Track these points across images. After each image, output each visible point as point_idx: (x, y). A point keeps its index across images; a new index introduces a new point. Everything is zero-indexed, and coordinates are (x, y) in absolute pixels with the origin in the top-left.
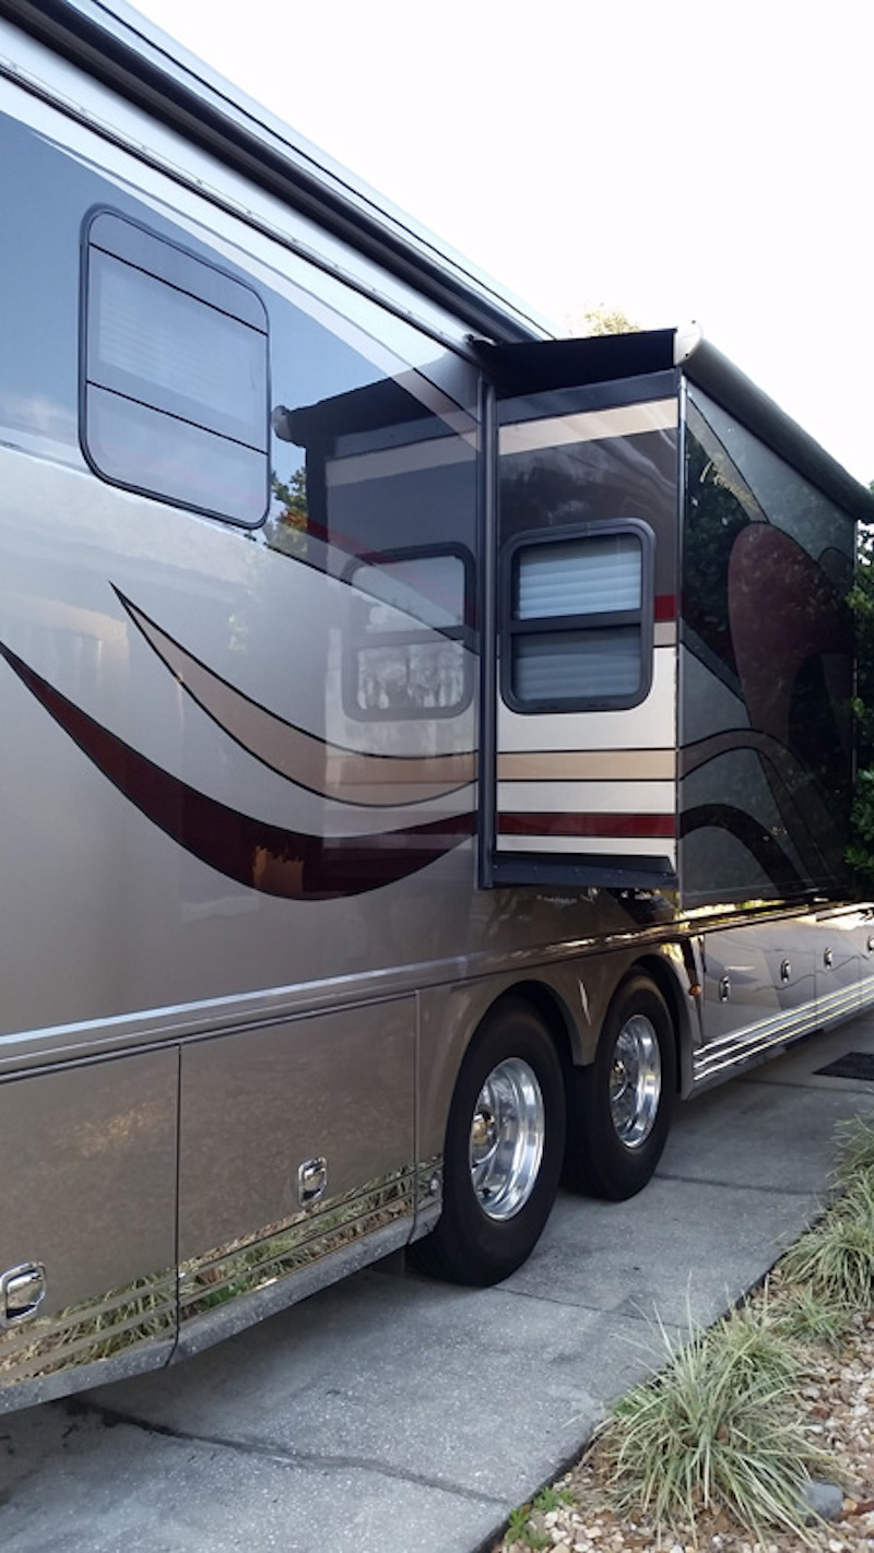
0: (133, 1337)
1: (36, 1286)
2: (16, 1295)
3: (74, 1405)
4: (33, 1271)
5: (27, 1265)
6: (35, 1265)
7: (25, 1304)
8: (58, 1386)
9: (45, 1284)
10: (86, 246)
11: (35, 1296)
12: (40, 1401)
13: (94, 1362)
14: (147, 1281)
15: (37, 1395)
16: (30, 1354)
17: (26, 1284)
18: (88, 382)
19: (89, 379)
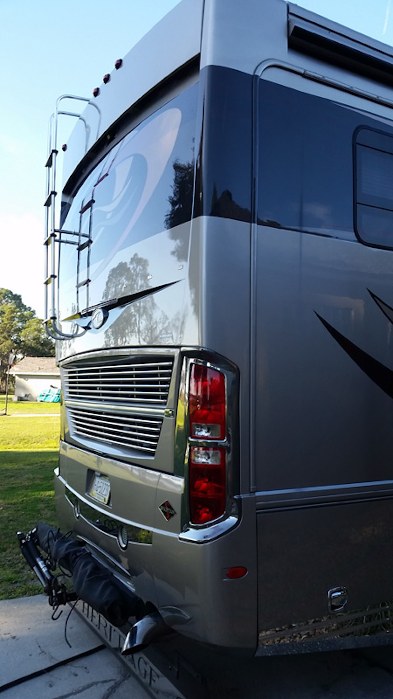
0: (379, 628)
1: (343, 598)
2: (335, 600)
3: (355, 654)
4: (342, 590)
5: (339, 588)
6: (342, 588)
7: (338, 604)
8: (349, 644)
9: (347, 597)
10: (355, 145)
11: (343, 602)
12: (342, 648)
13: (363, 636)
14: (387, 604)
15: (340, 646)
16: (334, 628)
17: (339, 596)
18: (357, 203)
19: (358, 201)
